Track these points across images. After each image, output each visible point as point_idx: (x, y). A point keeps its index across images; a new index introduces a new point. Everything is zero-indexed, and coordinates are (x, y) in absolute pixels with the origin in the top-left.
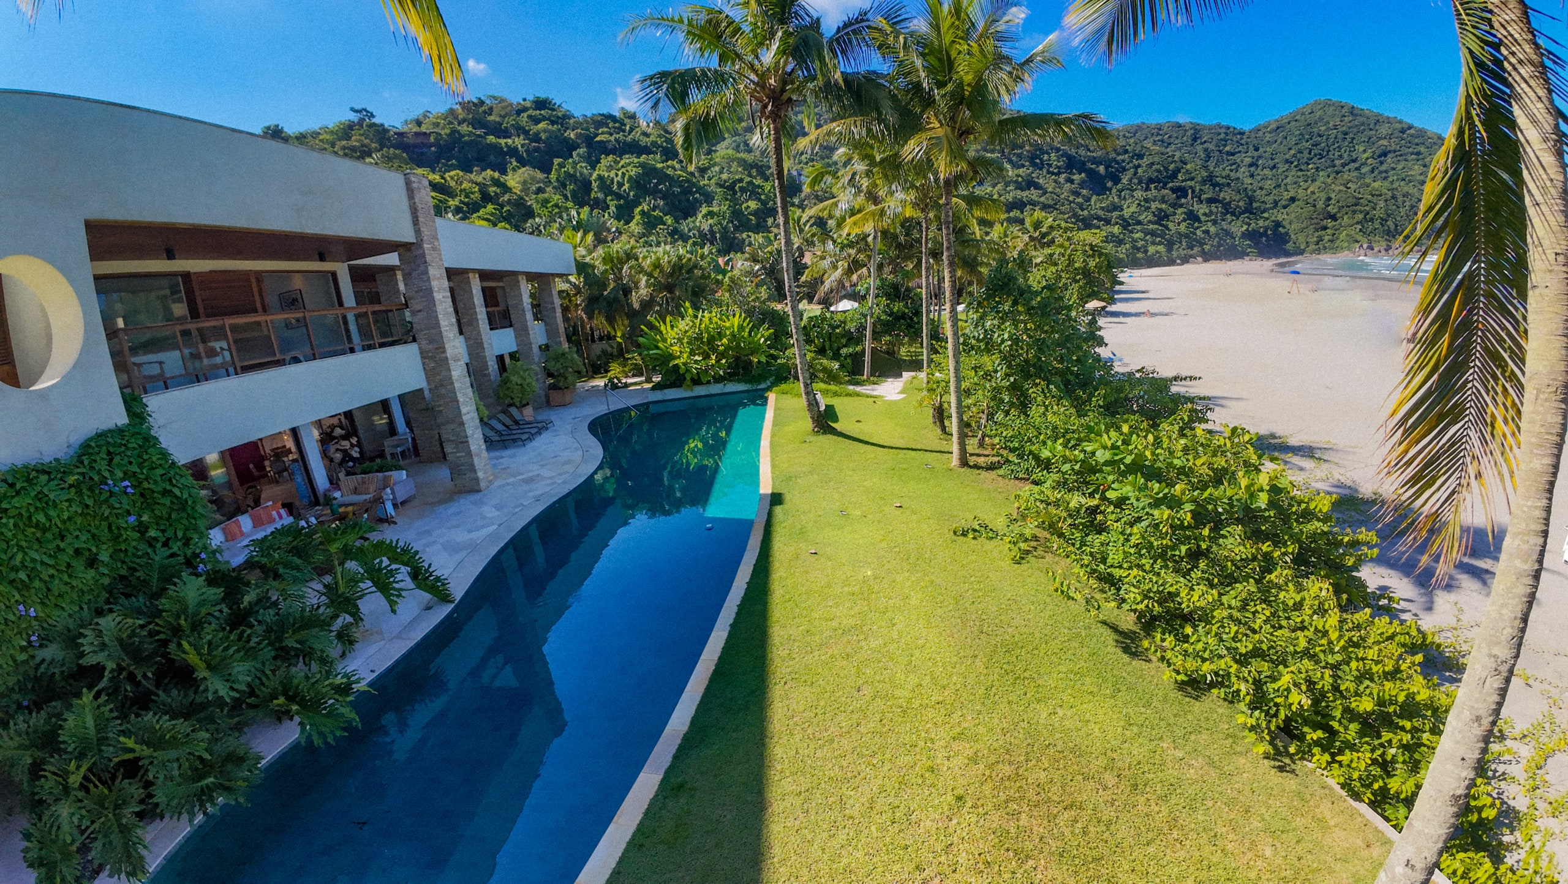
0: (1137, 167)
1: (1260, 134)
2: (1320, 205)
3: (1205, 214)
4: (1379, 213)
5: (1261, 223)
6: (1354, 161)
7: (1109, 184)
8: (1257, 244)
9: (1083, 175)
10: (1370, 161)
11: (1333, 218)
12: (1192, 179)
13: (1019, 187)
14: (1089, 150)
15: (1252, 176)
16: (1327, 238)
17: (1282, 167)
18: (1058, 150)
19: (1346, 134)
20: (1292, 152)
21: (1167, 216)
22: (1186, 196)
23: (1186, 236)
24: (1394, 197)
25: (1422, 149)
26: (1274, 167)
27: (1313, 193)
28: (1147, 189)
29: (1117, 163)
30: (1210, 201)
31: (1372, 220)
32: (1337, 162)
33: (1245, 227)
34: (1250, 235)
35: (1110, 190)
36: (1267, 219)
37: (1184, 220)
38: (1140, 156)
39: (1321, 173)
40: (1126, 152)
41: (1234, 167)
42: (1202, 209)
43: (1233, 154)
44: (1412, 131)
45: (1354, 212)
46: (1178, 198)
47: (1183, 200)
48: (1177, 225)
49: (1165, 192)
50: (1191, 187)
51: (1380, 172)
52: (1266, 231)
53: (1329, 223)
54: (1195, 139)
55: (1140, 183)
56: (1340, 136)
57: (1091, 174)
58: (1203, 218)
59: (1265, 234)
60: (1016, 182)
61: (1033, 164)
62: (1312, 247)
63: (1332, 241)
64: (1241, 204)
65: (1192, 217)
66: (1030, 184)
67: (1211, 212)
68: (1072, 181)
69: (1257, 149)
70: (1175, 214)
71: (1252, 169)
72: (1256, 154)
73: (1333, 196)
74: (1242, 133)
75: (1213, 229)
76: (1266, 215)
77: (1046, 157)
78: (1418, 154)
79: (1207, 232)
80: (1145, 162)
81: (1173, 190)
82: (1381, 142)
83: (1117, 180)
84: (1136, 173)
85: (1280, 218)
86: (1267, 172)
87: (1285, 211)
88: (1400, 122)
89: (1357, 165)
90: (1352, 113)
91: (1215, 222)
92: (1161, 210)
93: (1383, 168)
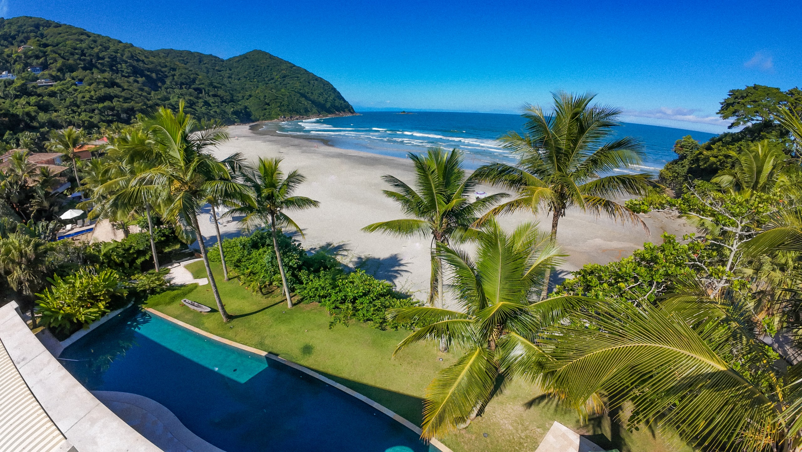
0: (173, 75)
1: (231, 62)
2: (262, 98)
3: (213, 103)
4: (285, 103)
5: (239, 107)
6: (273, 79)
7: (160, 84)
8: (239, 117)
9: (144, 78)
10: (279, 80)
11: (268, 104)
12: (203, 84)
13: (106, 85)
14: (145, 63)
15: (230, 83)
16: (267, 113)
17: (243, 80)
18: (126, 62)
19: (268, 67)
20: (247, 73)
21: (194, 103)
22: (202, 93)
23: (206, 114)
24: (290, 96)
25: (299, 75)
26: (239, 79)
27: (258, 93)
28: (181, 88)
29: (162, 72)
30: (215, 96)
31: (283, 105)
32: (266, 79)
33: (232, 110)
34: (234, 113)
35: (160, 87)
36: (241, 105)
37: (203, 106)
38: (174, 70)
39: (260, 84)
40: (166, 66)
41: (221, 78)
42: (211, 100)
43: (220, 71)
44: (295, 68)
45: (276, 102)
46: (198, 93)
47: (201, 95)
48: (200, 108)
49: (191, 90)
50: (204, 88)
51: (284, 84)
52: (241, 111)
53: (266, 106)
54: (200, 62)
55: (177, 84)
56: (266, 67)
57: (148, 77)
58: (212, 105)
59: (241, 112)
60: (104, 82)
61: (112, 70)
62: (262, 117)
63: (269, 115)
64: (228, 97)
65: (206, 103)
66: (113, 84)
67: (215, 101)
68: (137, 82)
69: (230, 70)
70: (198, 102)
71: (230, 79)
72: (230, 72)
73: (267, 95)
74: (223, 61)
75: (218, 110)
76: (240, 103)
77: (119, 66)
78: (298, 77)
79: (215, 112)
80: (177, 73)
81: (196, 89)
82: (283, 72)
83: (164, 83)
84: (174, 79)
85: (246, 104)
86: (236, 81)
87: (248, 101)
88: (290, 63)
89: (274, 81)
90: (270, 58)
91: (218, 107)
92: (190, 100)
93: (285, 83)
